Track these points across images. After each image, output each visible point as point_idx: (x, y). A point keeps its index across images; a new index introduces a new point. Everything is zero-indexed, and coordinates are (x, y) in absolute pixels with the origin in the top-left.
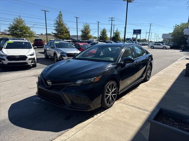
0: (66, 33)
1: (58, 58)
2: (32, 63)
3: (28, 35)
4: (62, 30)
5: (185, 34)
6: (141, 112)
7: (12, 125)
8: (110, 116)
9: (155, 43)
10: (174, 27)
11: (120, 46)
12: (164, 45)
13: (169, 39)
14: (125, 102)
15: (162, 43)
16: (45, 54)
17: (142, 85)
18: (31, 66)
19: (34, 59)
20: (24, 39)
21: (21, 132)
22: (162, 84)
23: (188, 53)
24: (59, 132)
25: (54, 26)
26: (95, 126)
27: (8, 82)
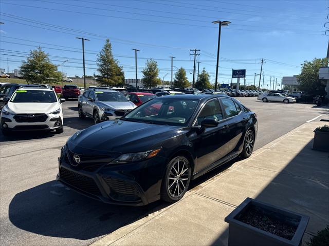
0: (117, 75)
1: (100, 118)
2: (55, 126)
3: (53, 78)
4: (110, 70)
5: (321, 77)
6: (228, 209)
7: (14, 227)
8: (175, 215)
9: (270, 92)
10: (301, 65)
11: (197, 100)
12: (285, 95)
13: (295, 86)
14: (203, 192)
15: (282, 92)
16: (79, 111)
17: (236, 165)
18: (55, 130)
19: (59, 119)
20: (46, 85)
21: (27, 239)
22: (272, 163)
23: (326, 111)
24: (89, 240)
25: (97, 64)
26: (147, 231)
27: (14, 157)
